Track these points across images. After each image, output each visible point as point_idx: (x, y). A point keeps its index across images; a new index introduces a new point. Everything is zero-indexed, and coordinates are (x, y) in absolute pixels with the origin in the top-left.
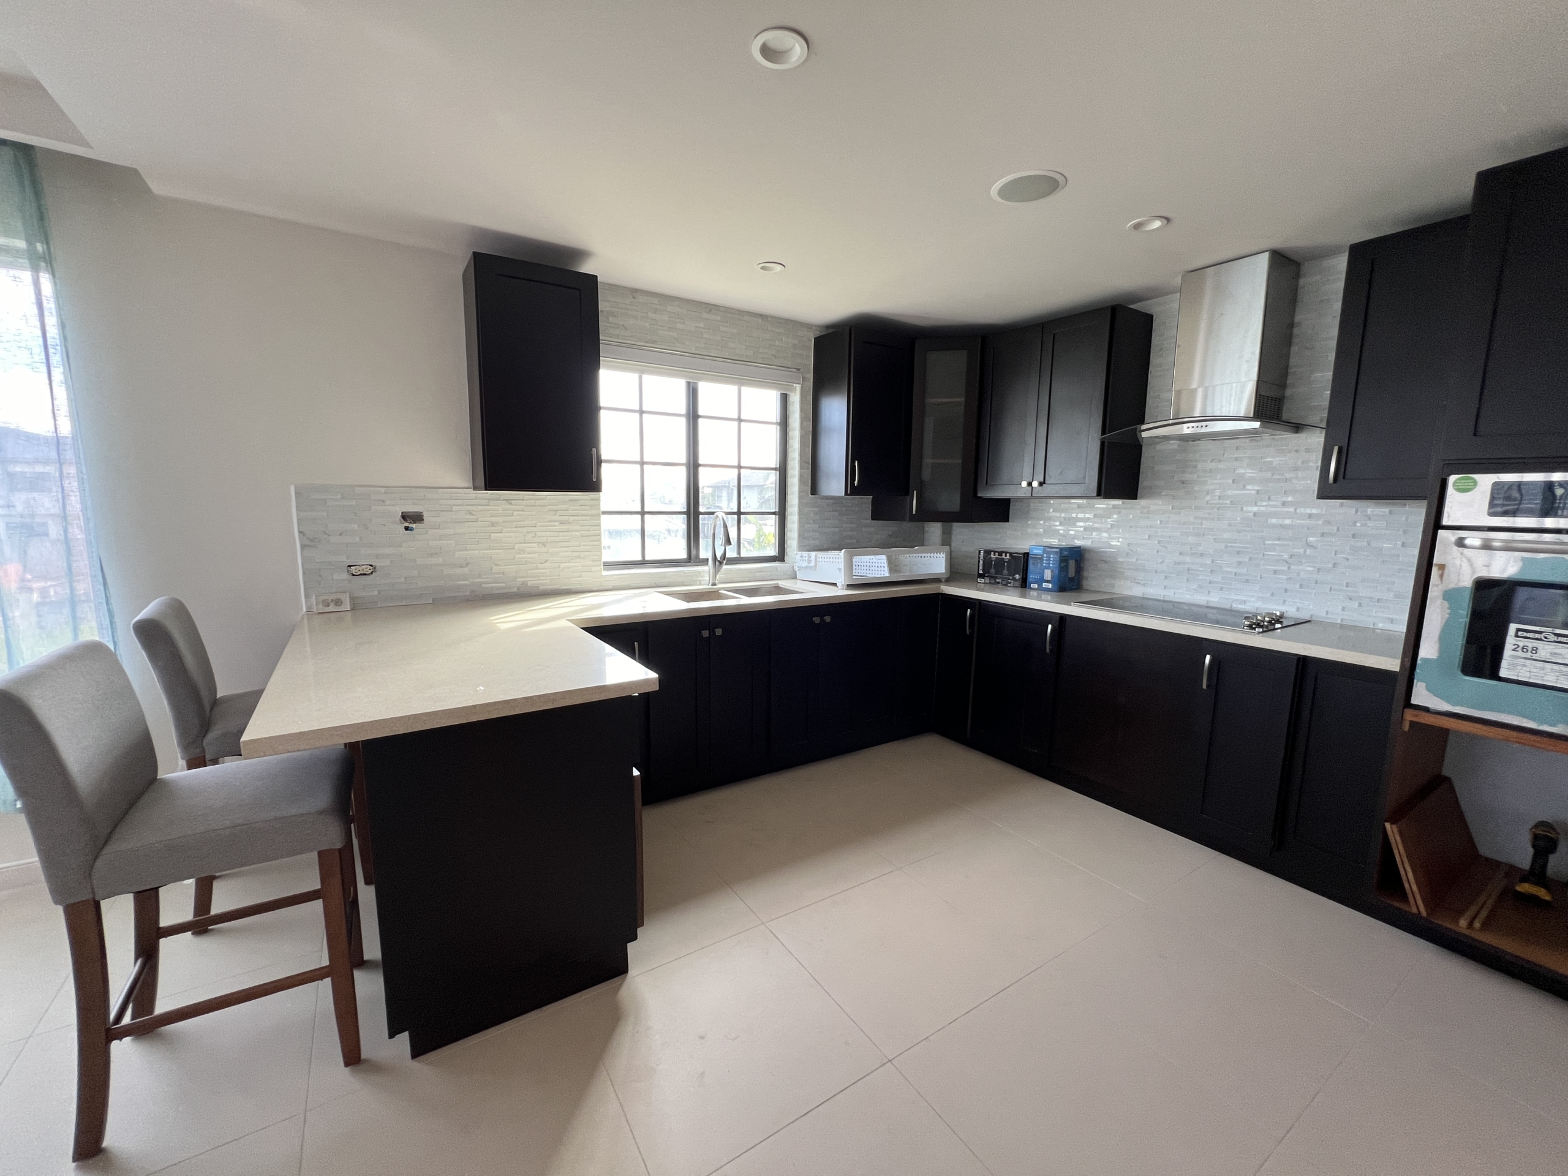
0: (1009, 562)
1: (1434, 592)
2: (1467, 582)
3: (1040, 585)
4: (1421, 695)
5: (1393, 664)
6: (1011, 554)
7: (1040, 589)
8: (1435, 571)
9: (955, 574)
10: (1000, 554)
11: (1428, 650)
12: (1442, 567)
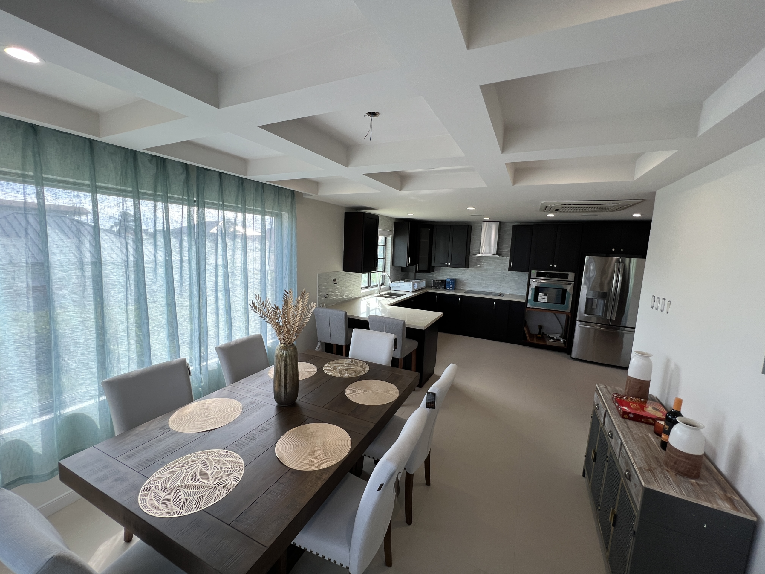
0: (441, 283)
1: (530, 289)
2: (534, 287)
3: (449, 288)
4: (529, 306)
5: (524, 301)
6: (441, 281)
7: (449, 289)
8: (530, 285)
9: (427, 286)
10: (438, 281)
11: (529, 298)
12: (531, 285)
